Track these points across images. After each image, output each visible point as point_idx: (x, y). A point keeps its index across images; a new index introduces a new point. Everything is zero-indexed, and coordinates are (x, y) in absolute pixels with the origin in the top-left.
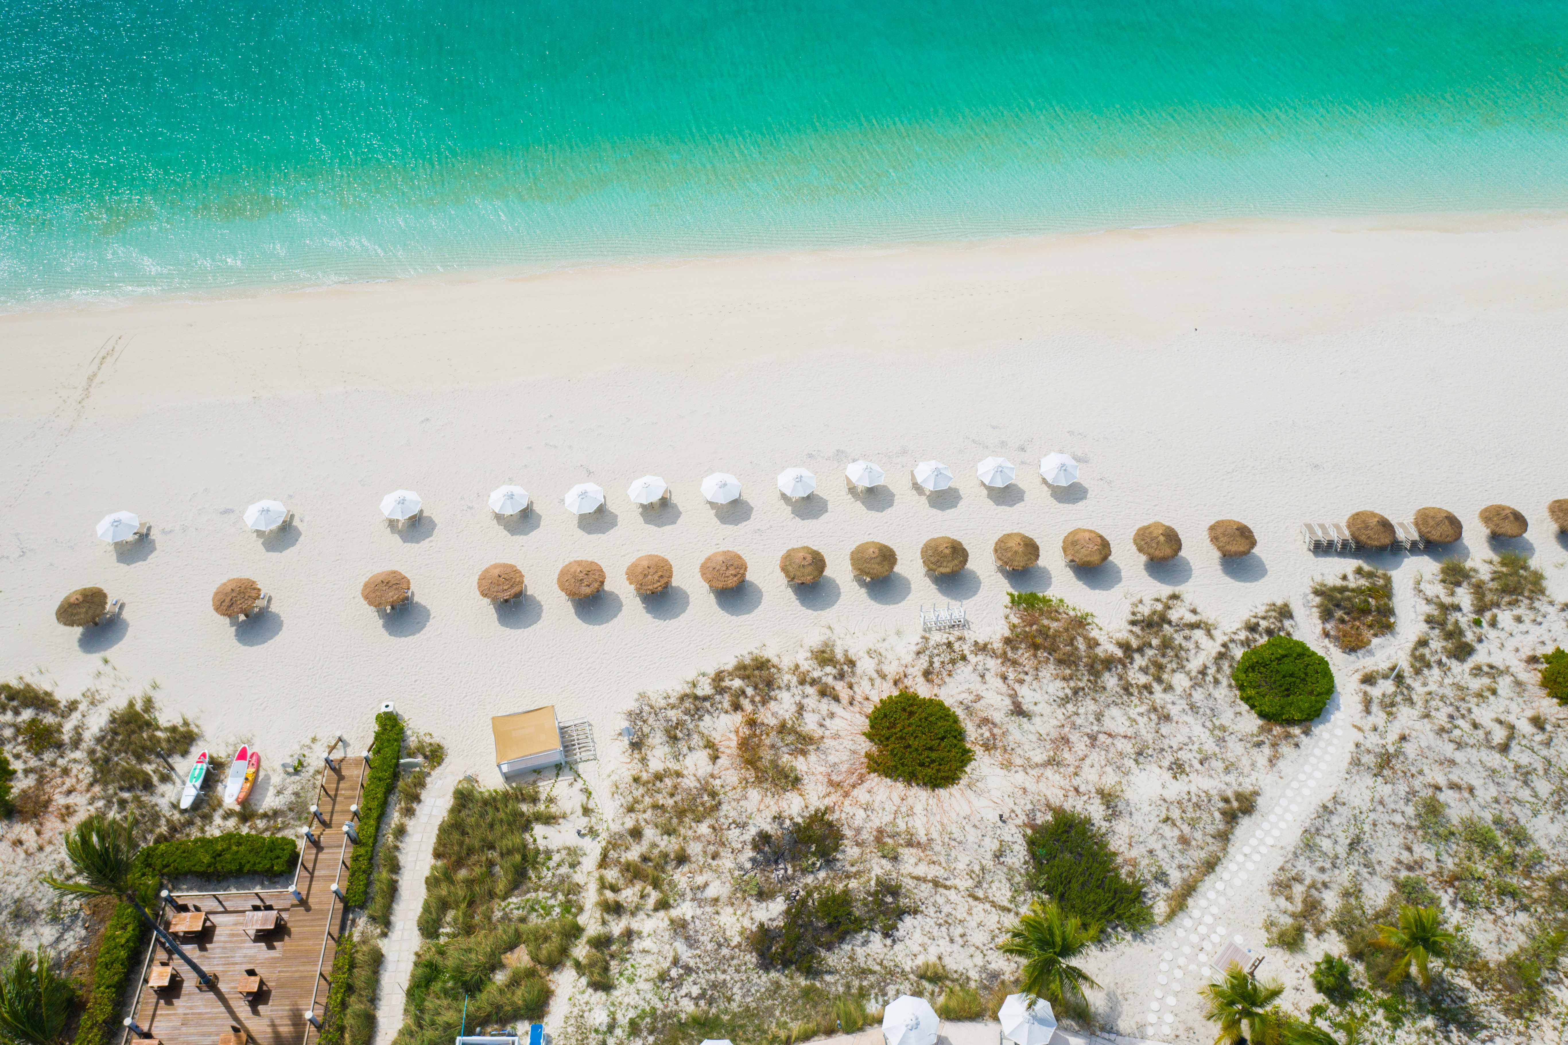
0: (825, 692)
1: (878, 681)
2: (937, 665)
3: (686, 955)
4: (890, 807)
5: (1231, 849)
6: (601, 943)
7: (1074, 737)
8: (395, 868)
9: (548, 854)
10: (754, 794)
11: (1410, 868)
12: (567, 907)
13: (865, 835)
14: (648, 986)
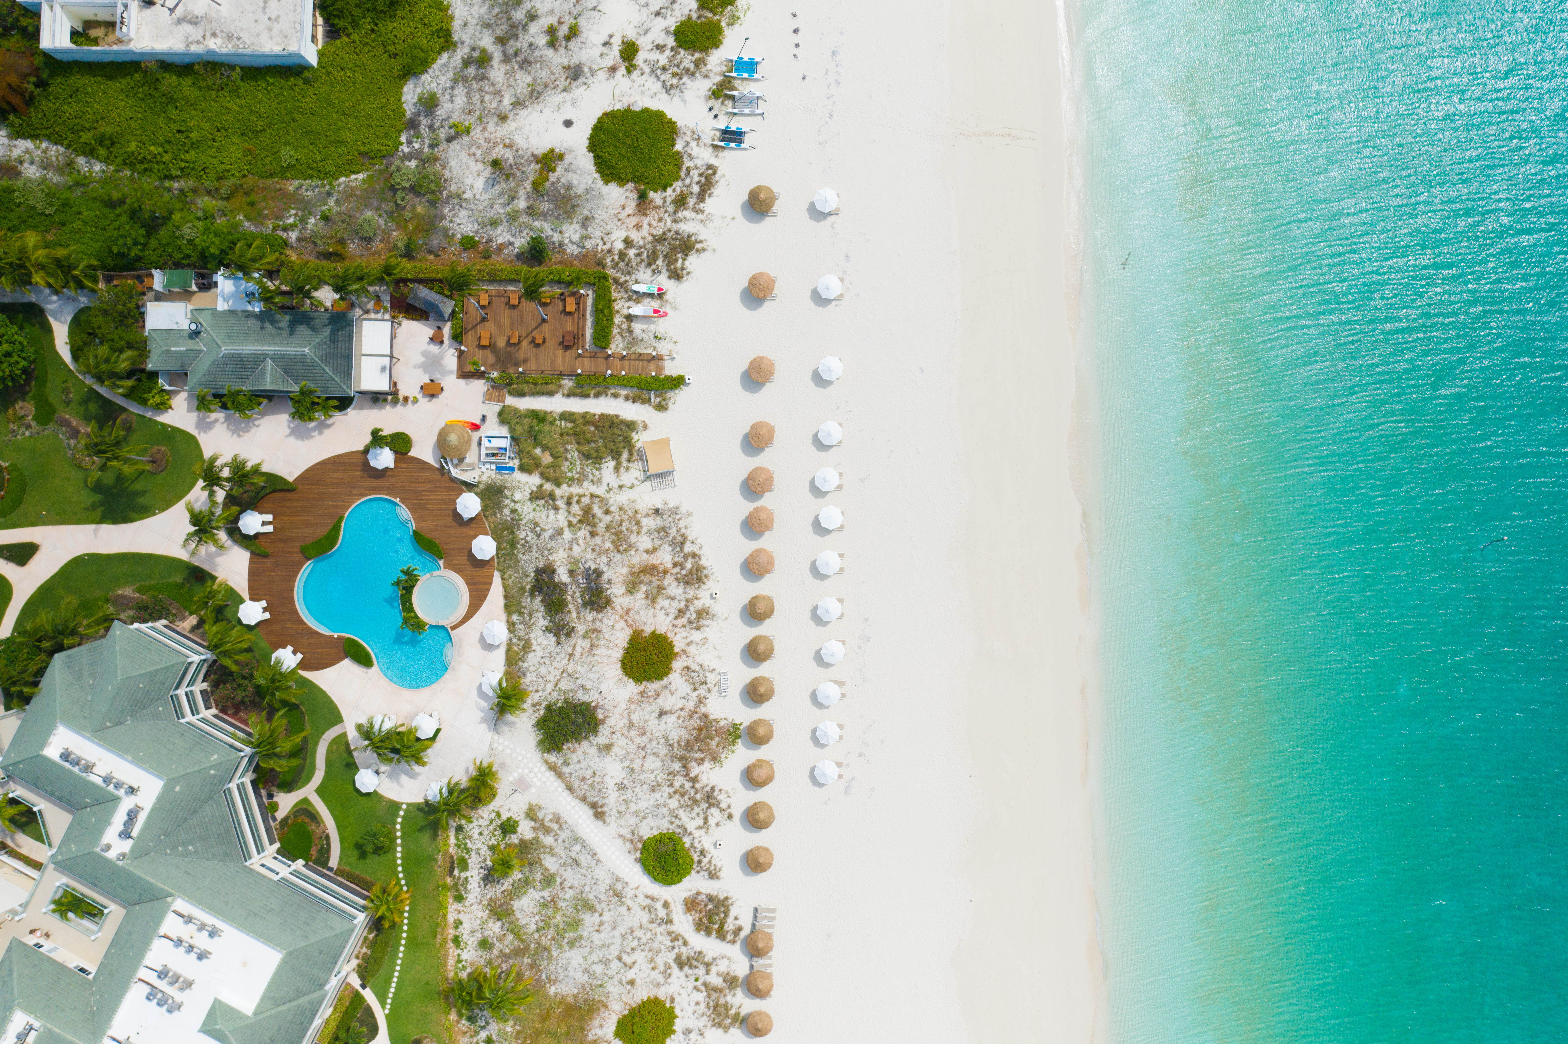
0: (681, 613)
1: (686, 641)
2: (693, 674)
3: (546, 535)
4: (613, 638)
5: (578, 801)
6: (552, 496)
7: (645, 739)
8: (597, 396)
9: (599, 469)
10: (625, 571)
11: (561, 884)
12: (572, 479)
13: (598, 624)
14: (531, 517)
